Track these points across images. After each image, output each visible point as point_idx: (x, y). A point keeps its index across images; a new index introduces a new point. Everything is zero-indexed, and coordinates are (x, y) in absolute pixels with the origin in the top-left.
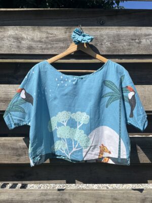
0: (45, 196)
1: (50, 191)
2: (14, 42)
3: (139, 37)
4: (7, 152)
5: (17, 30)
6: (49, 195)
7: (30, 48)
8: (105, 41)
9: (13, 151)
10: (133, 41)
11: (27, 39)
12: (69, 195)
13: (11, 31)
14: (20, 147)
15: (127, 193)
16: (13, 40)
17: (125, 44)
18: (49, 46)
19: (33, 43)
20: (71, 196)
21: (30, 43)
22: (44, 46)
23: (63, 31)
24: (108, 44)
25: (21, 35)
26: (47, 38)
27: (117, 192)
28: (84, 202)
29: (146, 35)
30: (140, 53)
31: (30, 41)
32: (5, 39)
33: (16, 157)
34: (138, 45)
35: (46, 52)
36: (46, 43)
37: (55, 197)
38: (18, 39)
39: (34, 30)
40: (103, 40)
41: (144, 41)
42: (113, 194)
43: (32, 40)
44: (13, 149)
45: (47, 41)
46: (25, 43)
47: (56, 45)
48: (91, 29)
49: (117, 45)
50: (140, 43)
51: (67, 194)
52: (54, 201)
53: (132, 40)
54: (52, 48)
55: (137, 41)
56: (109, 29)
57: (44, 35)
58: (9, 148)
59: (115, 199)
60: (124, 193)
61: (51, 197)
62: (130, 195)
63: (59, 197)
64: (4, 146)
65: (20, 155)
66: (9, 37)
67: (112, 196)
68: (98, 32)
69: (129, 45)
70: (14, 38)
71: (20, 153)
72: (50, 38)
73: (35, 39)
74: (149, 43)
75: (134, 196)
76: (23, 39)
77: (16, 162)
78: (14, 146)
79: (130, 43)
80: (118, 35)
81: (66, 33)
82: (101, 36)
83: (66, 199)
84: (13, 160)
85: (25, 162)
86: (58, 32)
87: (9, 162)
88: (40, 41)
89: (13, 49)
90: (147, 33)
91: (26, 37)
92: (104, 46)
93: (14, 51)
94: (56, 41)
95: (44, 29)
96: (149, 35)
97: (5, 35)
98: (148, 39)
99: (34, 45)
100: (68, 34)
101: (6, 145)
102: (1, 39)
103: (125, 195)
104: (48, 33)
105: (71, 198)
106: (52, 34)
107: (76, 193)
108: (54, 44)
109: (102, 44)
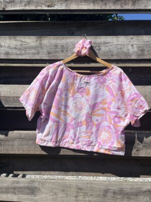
0: (17, 183)
3: (99, 45)
6: (21, 183)
7: (7, 53)
8: (70, 48)
11: (5, 46)
12: (39, 183)
15: (90, 183)
18: (23, 52)
19: (9, 50)
20: (40, 184)
22: (18, 52)
23: (34, 40)
26: (21, 45)
28: (52, 190)
29: (105, 43)
31: (7, 48)
35: (20, 57)
37: (26, 185)
39: (11, 39)
41: (103, 48)
42: (78, 184)
43: (9, 47)
45: (21, 48)
46: (3, 50)
47: (29, 51)
48: (58, 38)
50: (99, 50)
51: (37, 183)
52: (25, 188)
54: (25, 54)
55: (97, 48)
56: (73, 38)
57: (19, 43)
59: (80, 189)
60: (87, 183)
61: (22, 185)
62: (94, 186)
63: (30, 185)
67: (77, 186)
68: (64, 40)
72: (23, 46)
73: (12, 46)
74: (108, 50)
75: (97, 187)
76: (1, 46)
81: (37, 41)
82: (67, 44)
83: (36, 187)
86: (31, 41)
88: (15, 48)
90: (106, 41)
91: (3, 45)
94: (29, 48)
95: (19, 38)
96: (107, 43)
98: (107, 46)
100: (38, 42)
103: (89, 186)
104: (22, 41)
105: (40, 187)
106: (25, 42)
107: (45, 182)
108: (26, 50)
109: (67, 51)
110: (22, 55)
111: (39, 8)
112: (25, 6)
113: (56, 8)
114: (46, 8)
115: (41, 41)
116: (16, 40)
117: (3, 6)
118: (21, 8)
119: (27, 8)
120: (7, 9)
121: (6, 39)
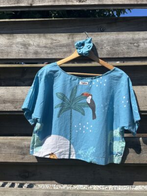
1: (54, 191)
2: (21, 48)
3: (138, 41)
4: (13, 151)
5: (25, 37)
7: (36, 53)
8: (105, 45)
9: (18, 150)
10: (132, 45)
11: (34, 45)
12: (72, 195)
13: (20, 38)
14: (25, 146)
15: (130, 194)
16: (20, 46)
17: (124, 48)
18: (54, 51)
19: (38, 49)
21: (36, 48)
22: (49, 51)
23: (66, 38)
24: (109, 48)
25: (29, 41)
26: (52, 43)
27: (120, 193)
29: (144, 39)
30: (139, 56)
31: (36, 47)
32: (14, 46)
33: (21, 156)
34: (136, 48)
35: (50, 56)
36: (50, 48)
38: (25, 45)
39: (40, 37)
40: (103, 45)
41: (142, 44)
43: (38, 46)
44: (19, 148)
45: (51, 46)
46: (32, 49)
47: (60, 50)
49: (116, 48)
50: (138, 46)
51: (70, 195)
53: (131, 43)
54: (56, 53)
55: (135, 44)
56: (109, 34)
57: (49, 41)
58: (14, 147)
60: (127, 194)
64: (10, 145)
65: (24, 154)
66: (18, 43)
68: (99, 37)
69: (128, 49)
70: (21, 44)
71: (25, 152)
72: (54, 44)
73: (41, 44)
76: (29, 45)
77: (21, 161)
78: (19, 145)
79: (129, 46)
80: (118, 40)
81: (69, 39)
82: (102, 41)
84: (18, 159)
85: (29, 161)
86: (62, 38)
87: (14, 161)
88: (45, 47)
89: (20, 55)
90: (145, 37)
91: (32, 44)
92: (104, 50)
93: (21, 56)
94: (60, 46)
95: (49, 36)
97: (14, 42)
98: (146, 43)
99: (39, 50)
100: (70, 39)
101: (11, 143)
102: (11, 46)
104: (52, 39)
106: (56, 40)
107: (80, 194)
108: (57, 49)
109: (102, 48)
110: (52, 54)
111: (70, 3)
112: (55, 1)
113: (88, 3)
114: (78, 3)
115: (73, 38)
116: (46, 38)
117: (30, 2)
118: (50, 4)
119: (57, 4)
120: (34, 5)
121: (35, 37)
